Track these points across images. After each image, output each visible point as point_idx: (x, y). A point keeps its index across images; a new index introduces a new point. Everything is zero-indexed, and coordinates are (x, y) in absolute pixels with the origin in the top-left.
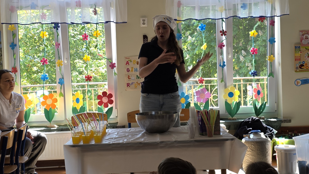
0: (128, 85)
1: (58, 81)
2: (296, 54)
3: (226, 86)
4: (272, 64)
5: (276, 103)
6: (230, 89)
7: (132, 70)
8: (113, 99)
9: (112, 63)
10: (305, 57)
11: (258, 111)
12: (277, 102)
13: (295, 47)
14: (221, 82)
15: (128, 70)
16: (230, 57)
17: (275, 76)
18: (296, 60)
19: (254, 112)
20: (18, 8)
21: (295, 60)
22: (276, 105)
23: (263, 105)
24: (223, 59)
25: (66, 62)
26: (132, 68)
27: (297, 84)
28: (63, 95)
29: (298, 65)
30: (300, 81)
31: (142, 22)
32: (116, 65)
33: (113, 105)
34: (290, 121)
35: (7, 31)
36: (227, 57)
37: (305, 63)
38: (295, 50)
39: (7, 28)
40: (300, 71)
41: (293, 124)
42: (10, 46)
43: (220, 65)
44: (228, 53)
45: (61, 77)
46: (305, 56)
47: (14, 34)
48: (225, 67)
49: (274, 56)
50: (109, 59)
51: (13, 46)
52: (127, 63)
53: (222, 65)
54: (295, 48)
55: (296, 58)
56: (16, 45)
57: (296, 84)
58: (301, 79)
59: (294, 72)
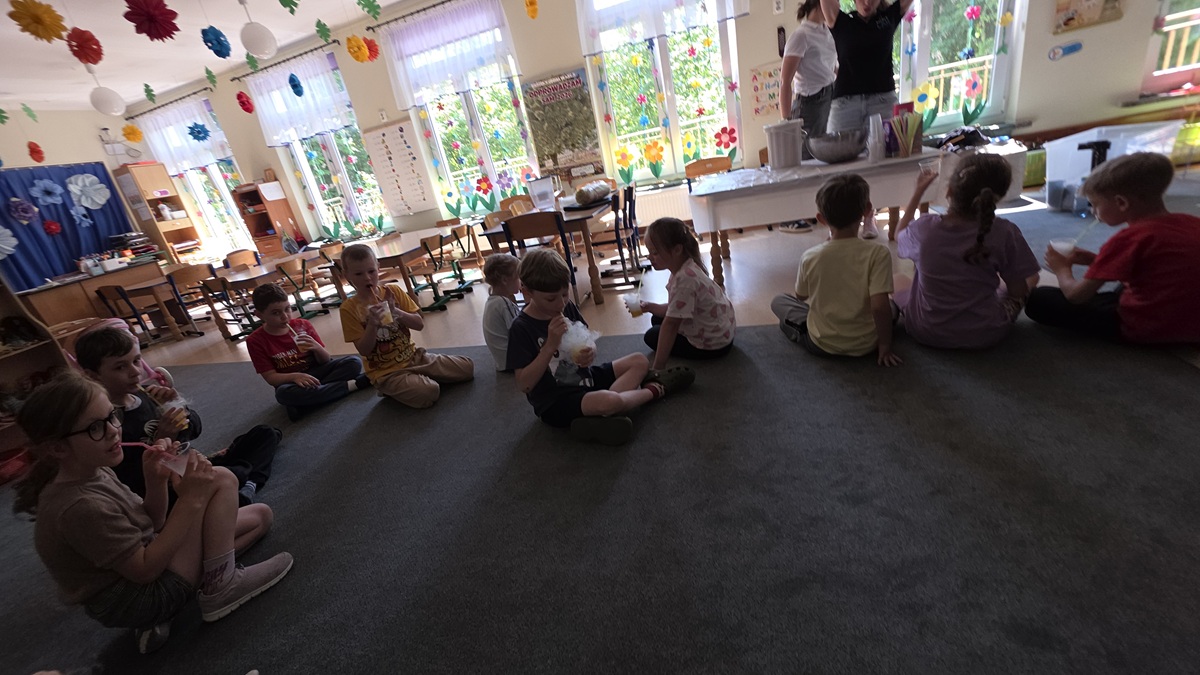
0: (757, 111)
1: (661, 122)
3: (914, 86)
4: (1006, 30)
5: (1004, 98)
6: (921, 89)
7: (762, 88)
8: (736, 135)
9: (731, 83)
11: (968, 118)
12: (1008, 98)
14: (907, 79)
15: (756, 89)
16: (926, 32)
17: (1009, 51)
18: (1058, 11)
19: (962, 119)
20: (600, 30)
22: (1005, 101)
23: (979, 107)
24: (912, 39)
25: (669, 94)
26: (762, 84)
27: (1054, 57)
28: (669, 141)
29: (1063, 20)
30: (1061, 49)
31: (775, 5)
32: (738, 85)
33: (737, 144)
34: (1029, 124)
35: (592, 67)
36: (921, 34)
37: (1078, 13)
39: (591, 61)
40: (1064, 31)
41: (1036, 127)
42: (599, 87)
43: (907, 52)
44: (923, 27)
45: (664, 116)
47: (601, 70)
48: (916, 54)
49: (1012, 14)
50: (728, 78)
51: (602, 86)
52: (755, 78)
53: (910, 50)
55: (1059, 7)
56: (605, 84)
57: (1051, 56)
58: (1063, 46)
59: (1051, 35)
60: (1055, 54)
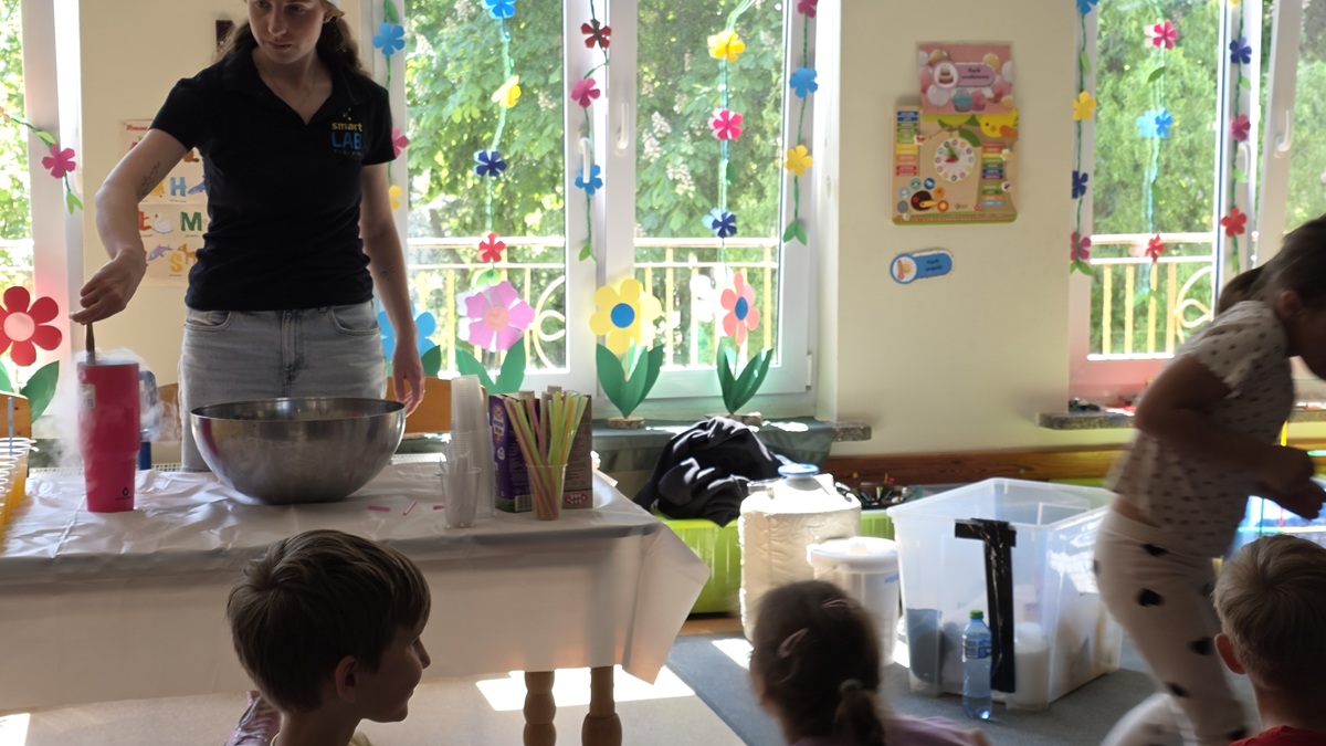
2: (899, 146)
3: (600, 277)
4: (799, 186)
5: (809, 353)
6: (618, 292)
8: (60, 322)
10: (938, 160)
11: (735, 391)
12: (816, 353)
13: (899, 113)
14: (583, 256)
16: (623, 144)
17: (808, 238)
18: (899, 170)
19: (719, 391)
21: (898, 174)
22: (810, 362)
23: (758, 366)
24: (591, 153)
27: (901, 275)
29: (908, 193)
30: (912, 261)
32: (78, 159)
33: (61, 353)
34: (865, 433)
36: (611, 147)
37: (937, 186)
38: (899, 130)
40: (914, 220)
41: (881, 444)
43: (579, 183)
44: (614, 130)
46: (937, 155)
49: (810, 152)
53: (586, 180)
54: (900, 119)
55: (901, 164)
57: (896, 272)
58: (916, 255)
59: (891, 223)
60: (902, 270)
